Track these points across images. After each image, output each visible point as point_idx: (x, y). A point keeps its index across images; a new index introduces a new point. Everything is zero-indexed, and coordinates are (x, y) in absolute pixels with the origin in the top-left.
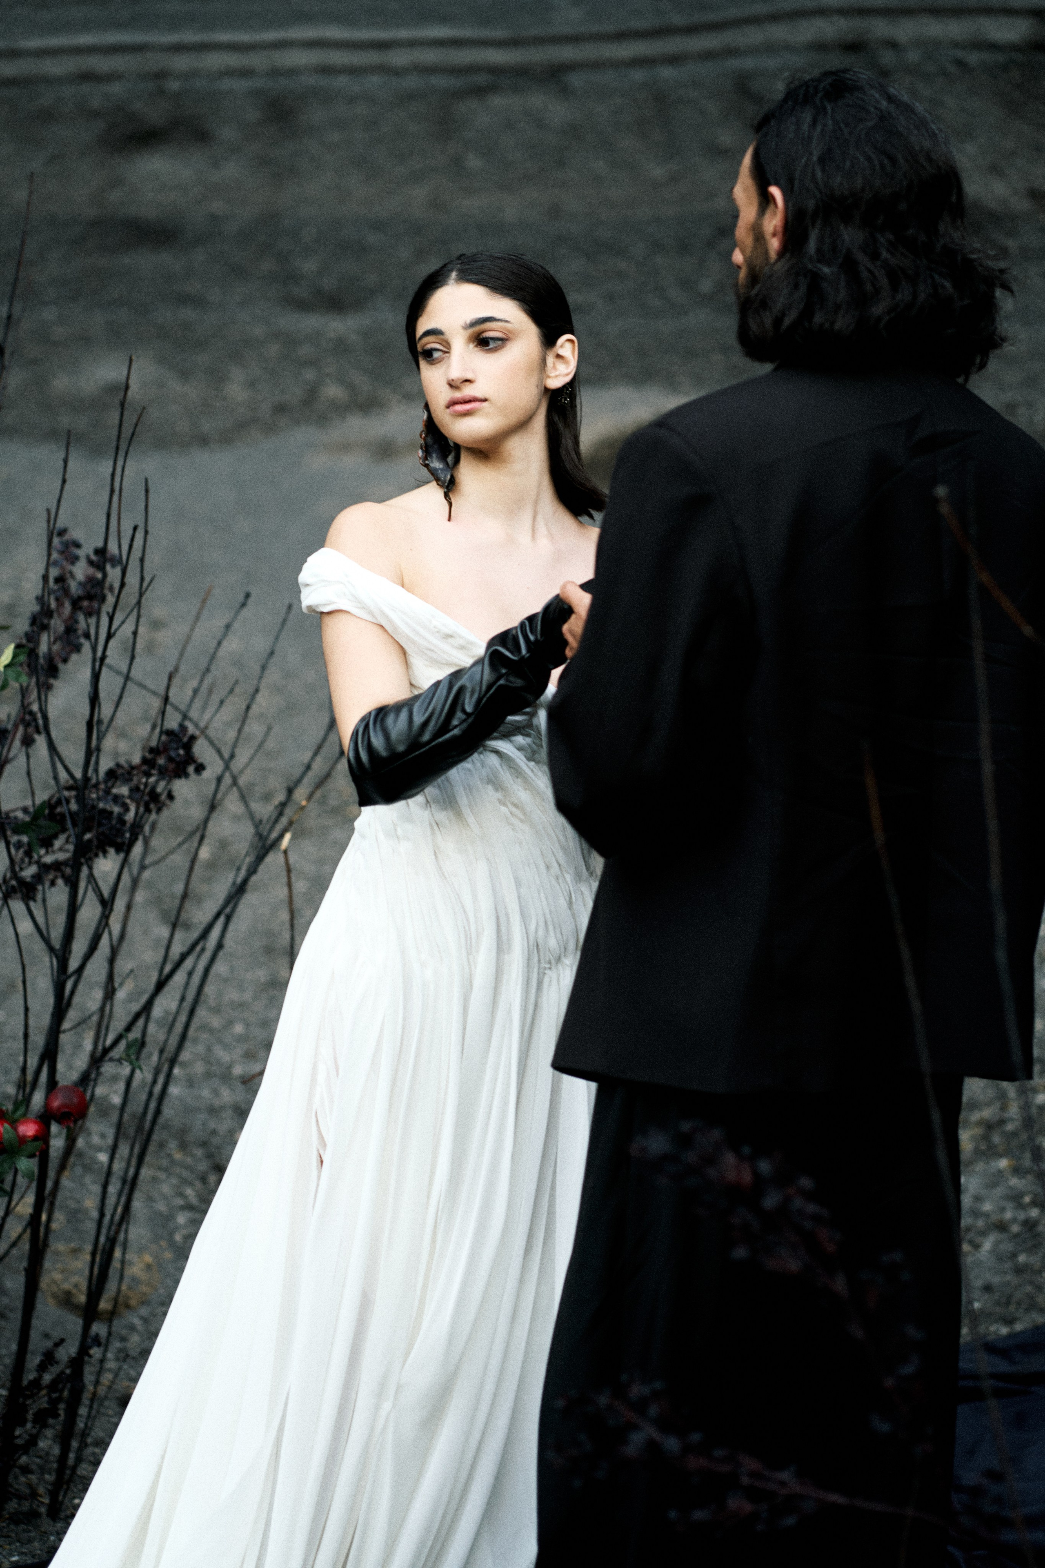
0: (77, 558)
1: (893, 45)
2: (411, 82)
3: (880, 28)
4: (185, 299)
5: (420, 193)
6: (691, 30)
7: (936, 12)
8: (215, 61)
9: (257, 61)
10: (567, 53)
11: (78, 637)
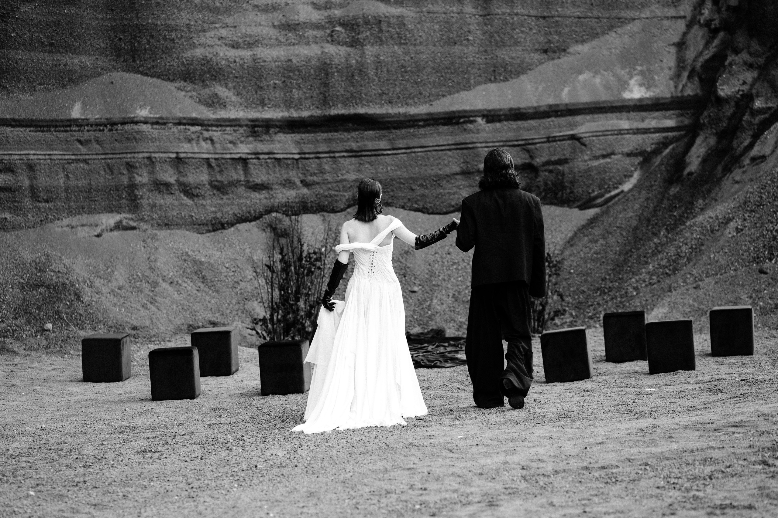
1: (155, 158)
2: (56, 162)
3: (152, 155)
4: (16, 201)
7: (162, 152)
10: (87, 157)
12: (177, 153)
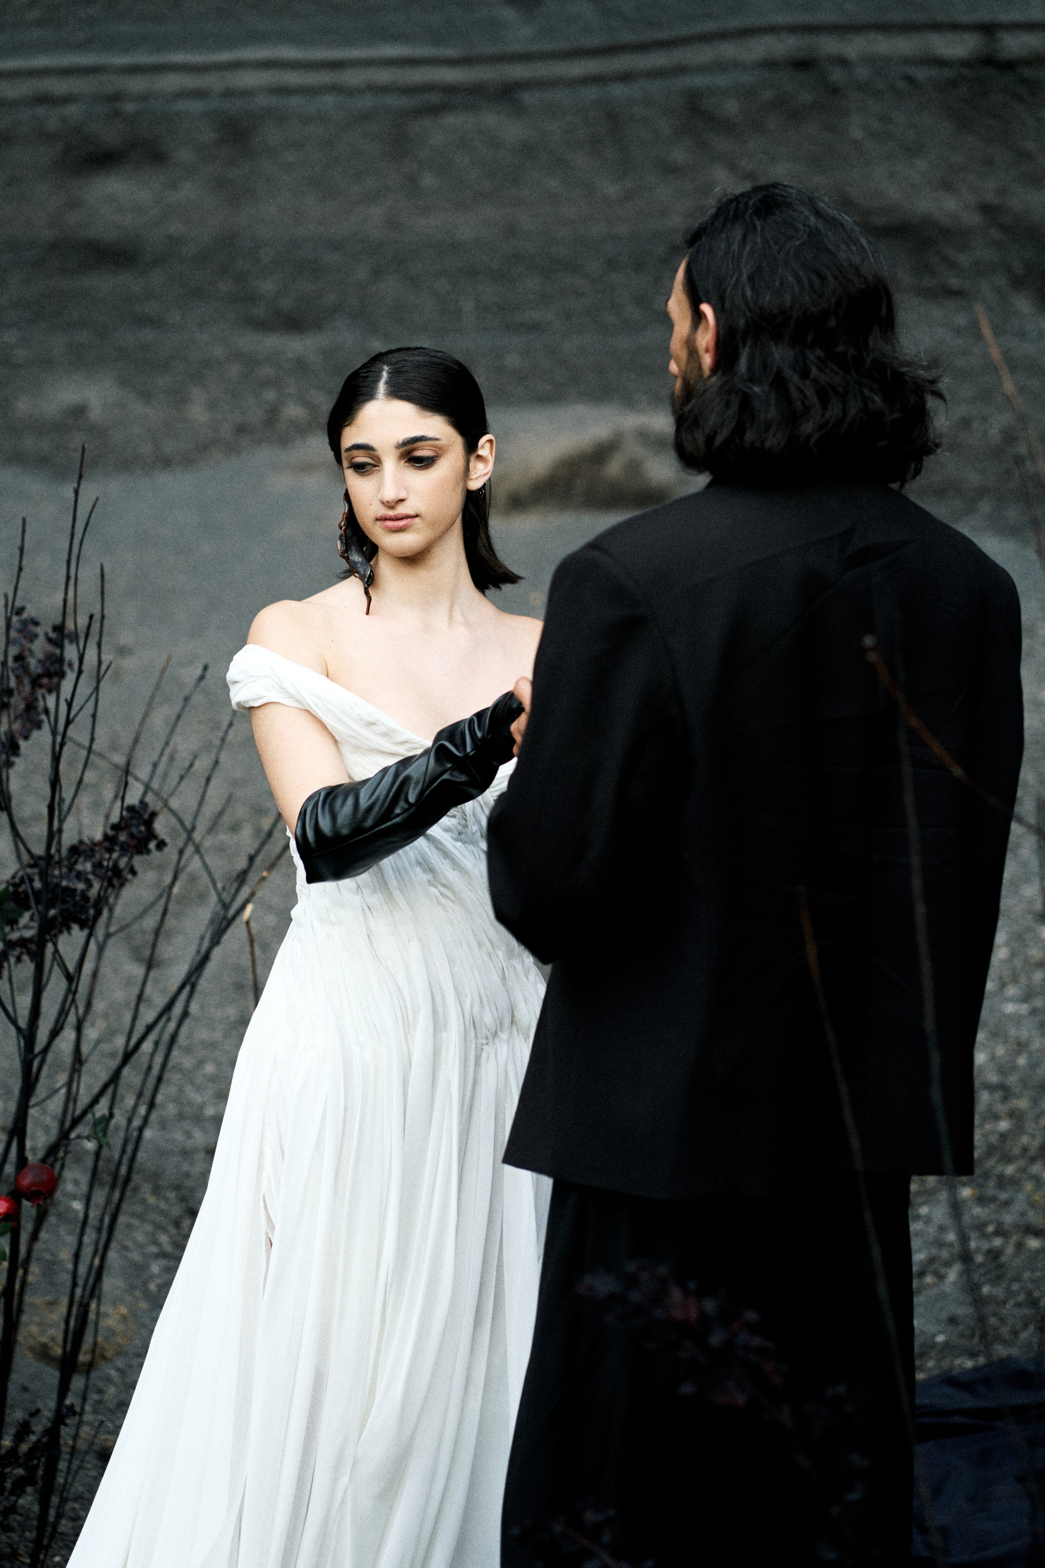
0: (36, 636)
1: (842, 62)
2: (367, 102)
3: (829, 45)
4: (144, 321)
5: (377, 212)
6: (643, 47)
7: (884, 28)
8: (172, 82)
9: (212, 81)
10: (517, 72)
11: (39, 714)
12: (988, 29)
